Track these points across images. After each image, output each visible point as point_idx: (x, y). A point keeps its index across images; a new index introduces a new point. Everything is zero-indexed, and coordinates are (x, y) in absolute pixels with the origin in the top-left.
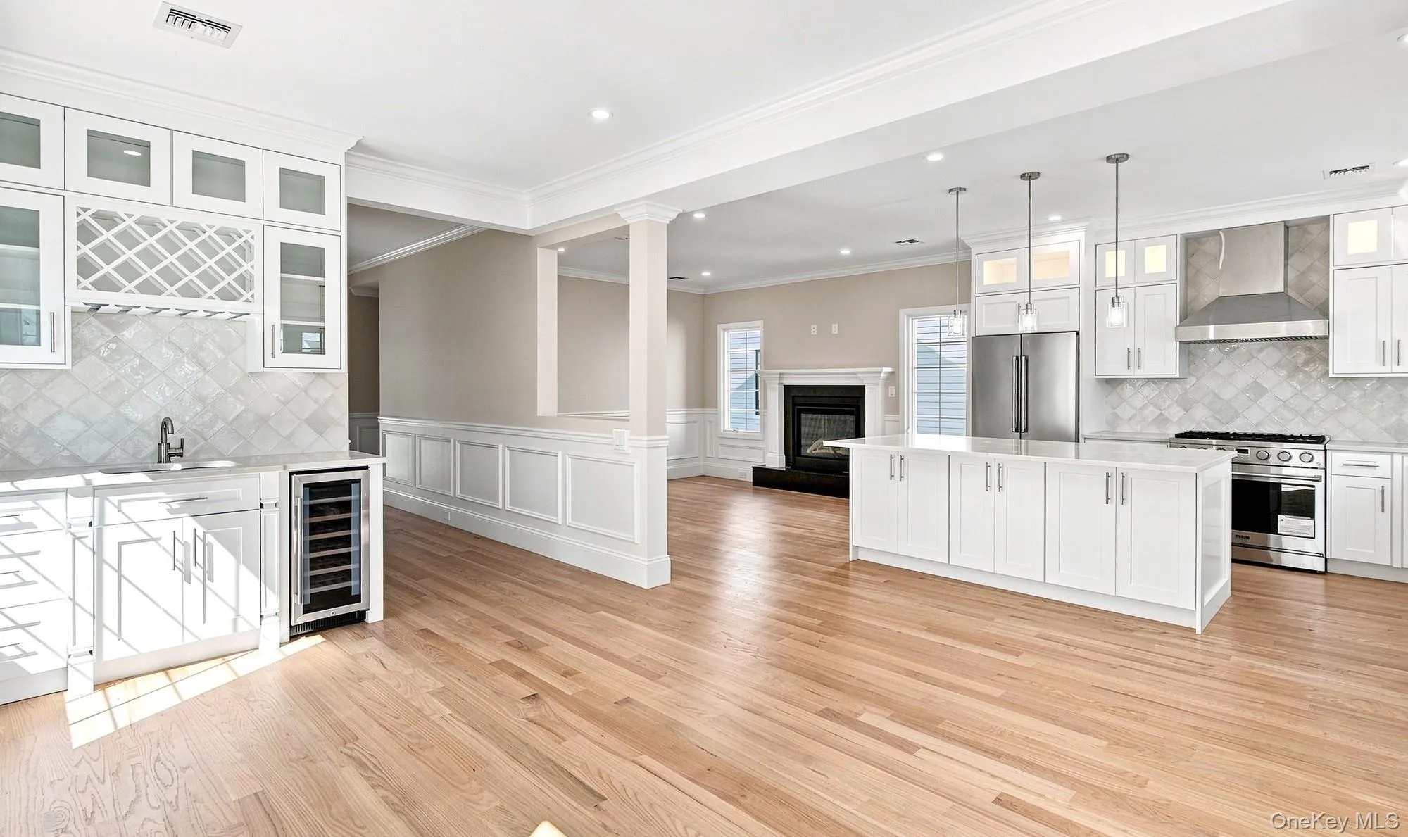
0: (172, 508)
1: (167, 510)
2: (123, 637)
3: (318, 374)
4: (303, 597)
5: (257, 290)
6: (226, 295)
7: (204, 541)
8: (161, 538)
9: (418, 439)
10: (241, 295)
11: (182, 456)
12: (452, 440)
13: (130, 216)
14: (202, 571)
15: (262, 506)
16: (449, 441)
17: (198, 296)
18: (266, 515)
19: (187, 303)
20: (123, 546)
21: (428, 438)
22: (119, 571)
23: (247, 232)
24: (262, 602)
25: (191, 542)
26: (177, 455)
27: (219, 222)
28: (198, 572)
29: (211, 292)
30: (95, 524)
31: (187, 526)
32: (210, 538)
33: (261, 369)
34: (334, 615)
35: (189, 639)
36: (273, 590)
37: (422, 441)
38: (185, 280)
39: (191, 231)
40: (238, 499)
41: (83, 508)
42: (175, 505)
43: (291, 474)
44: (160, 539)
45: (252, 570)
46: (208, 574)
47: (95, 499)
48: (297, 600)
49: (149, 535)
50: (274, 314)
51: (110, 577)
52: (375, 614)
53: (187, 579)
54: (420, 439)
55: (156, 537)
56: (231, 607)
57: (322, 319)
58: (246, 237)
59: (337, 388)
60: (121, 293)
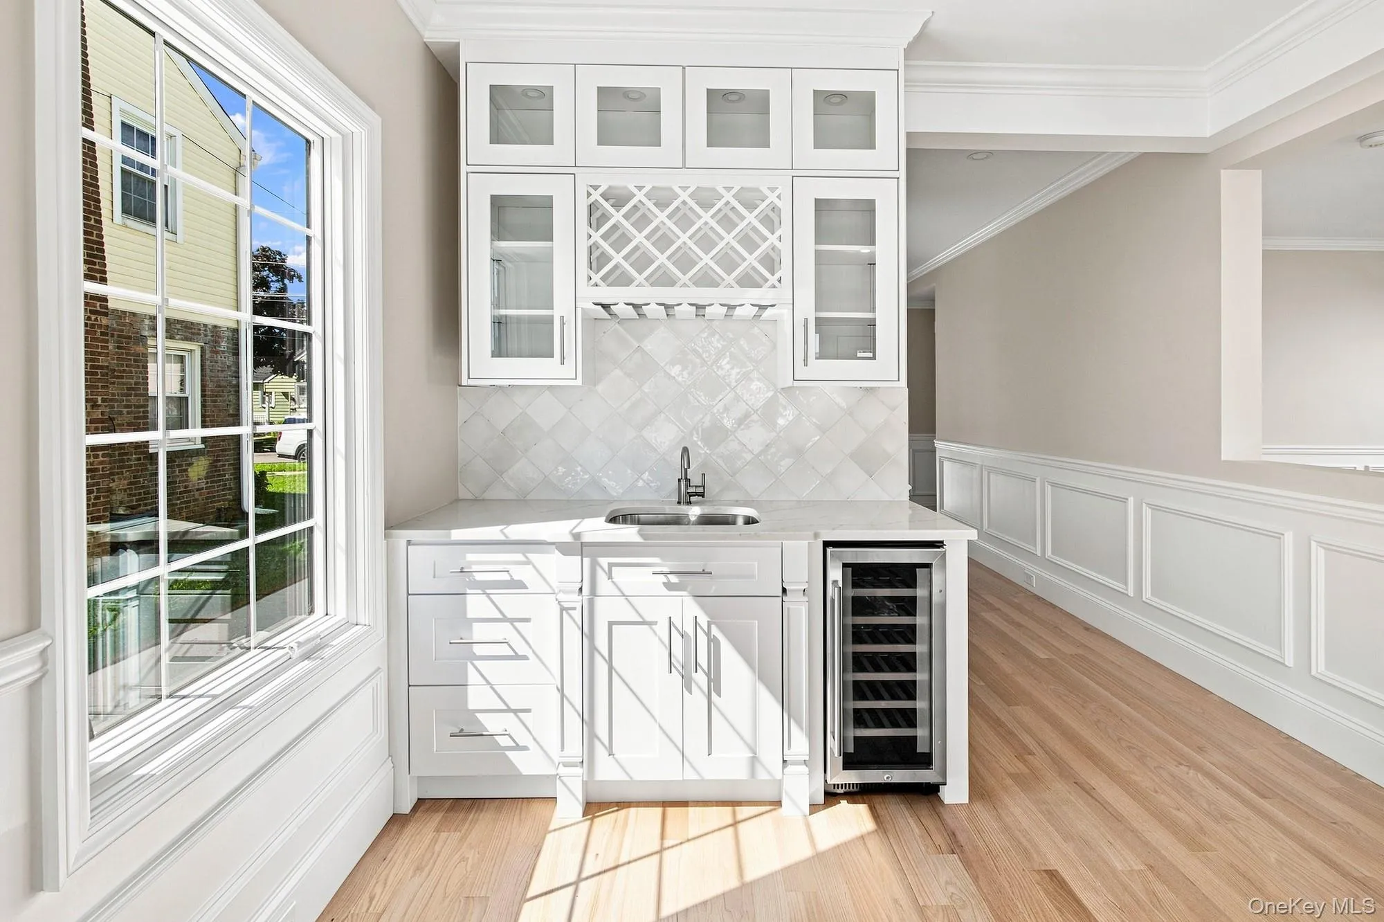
0: (669, 581)
1: (664, 583)
2: (614, 752)
3: (867, 389)
4: (843, 741)
5: (784, 271)
6: (748, 281)
7: (708, 634)
8: (657, 622)
9: (985, 473)
10: (766, 280)
11: (703, 496)
12: (1038, 479)
13: (640, 188)
14: (706, 678)
15: (784, 590)
16: (1034, 481)
17: (717, 285)
18: (791, 607)
19: (703, 295)
20: (614, 627)
21: (999, 472)
22: (610, 662)
23: (772, 189)
24: (785, 741)
25: (691, 632)
26: (697, 494)
27: (740, 181)
28: (701, 678)
29: (730, 279)
30: (586, 590)
31: (685, 609)
32: (715, 631)
33: (790, 383)
34: (889, 781)
35: (690, 775)
36: (799, 724)
37: (992, 476)
38: (701, 264)
39: (705, 199)
40: (752, 576)
41: (570, 568)
42: (674, 579)
43: (827, 544)
44: (655, 623)
45: (769, 687)
46: (714, 684)
47: (584, 559)
48: (834, 745)
49: (642, 618)
50: (807, 306)
51: (601, 668)
52: (955, 792)
53: (687, 684)
54: (989, 473)
55: (650, 620)
56: (745, 742)
57: (873, 310)
58: (772, 198)
59: (893, 409)
60: (632, 288)
